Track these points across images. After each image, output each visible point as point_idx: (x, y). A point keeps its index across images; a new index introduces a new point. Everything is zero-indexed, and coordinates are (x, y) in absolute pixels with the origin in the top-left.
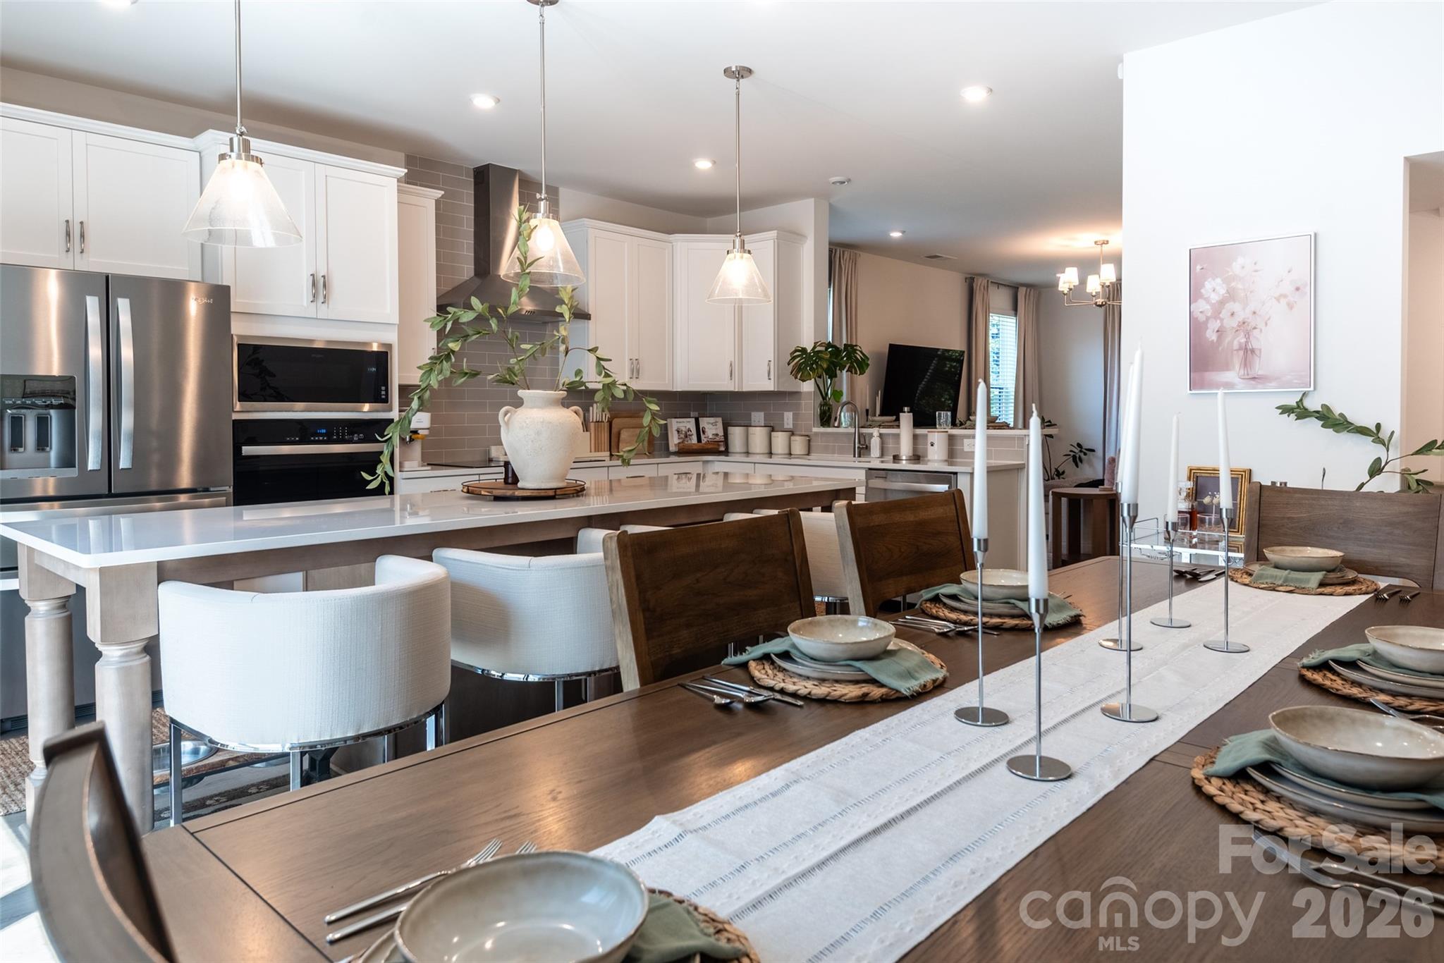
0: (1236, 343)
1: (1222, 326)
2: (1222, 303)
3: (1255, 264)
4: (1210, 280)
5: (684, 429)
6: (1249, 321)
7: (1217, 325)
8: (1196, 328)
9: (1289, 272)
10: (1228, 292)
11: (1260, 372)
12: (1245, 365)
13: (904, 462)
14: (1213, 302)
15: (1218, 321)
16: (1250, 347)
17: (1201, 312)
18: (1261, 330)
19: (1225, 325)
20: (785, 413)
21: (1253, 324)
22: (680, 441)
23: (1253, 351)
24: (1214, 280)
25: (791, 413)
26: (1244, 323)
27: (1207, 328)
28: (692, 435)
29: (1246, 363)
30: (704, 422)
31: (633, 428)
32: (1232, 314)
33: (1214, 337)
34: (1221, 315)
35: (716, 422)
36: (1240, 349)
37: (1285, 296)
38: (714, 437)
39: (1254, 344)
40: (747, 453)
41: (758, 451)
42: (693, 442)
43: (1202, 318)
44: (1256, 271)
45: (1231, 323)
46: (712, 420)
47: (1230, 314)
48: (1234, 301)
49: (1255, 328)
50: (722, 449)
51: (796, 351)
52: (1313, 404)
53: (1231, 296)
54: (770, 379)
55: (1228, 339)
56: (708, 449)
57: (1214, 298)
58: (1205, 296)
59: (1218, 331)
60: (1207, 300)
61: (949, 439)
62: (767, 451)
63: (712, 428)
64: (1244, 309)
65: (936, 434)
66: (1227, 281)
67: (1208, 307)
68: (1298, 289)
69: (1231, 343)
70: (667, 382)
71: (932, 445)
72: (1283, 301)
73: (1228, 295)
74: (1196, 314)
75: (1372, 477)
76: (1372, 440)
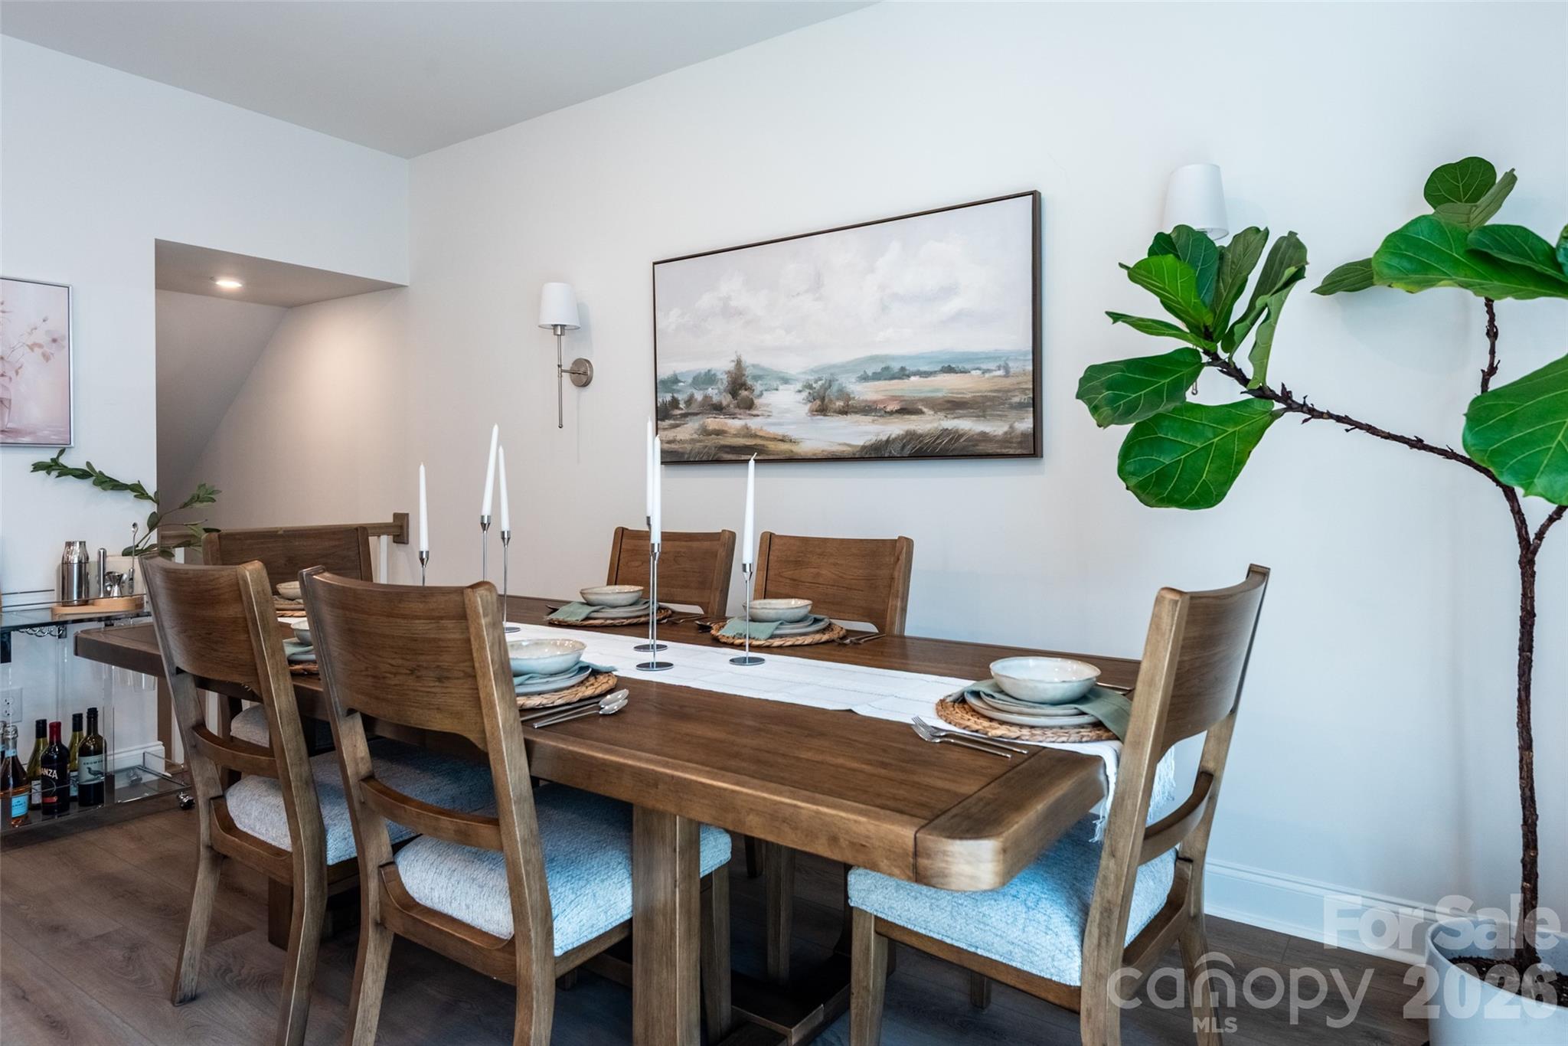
9: (45, 320)
11: (10, 425)
18: (13, 382)
37: (40, 346)
39: (10, 397)
49: (3, 375)
52: (72, 460)
68: (54, 340)
72: (36, 350)
75: (151, 530)
76: (135, 496)
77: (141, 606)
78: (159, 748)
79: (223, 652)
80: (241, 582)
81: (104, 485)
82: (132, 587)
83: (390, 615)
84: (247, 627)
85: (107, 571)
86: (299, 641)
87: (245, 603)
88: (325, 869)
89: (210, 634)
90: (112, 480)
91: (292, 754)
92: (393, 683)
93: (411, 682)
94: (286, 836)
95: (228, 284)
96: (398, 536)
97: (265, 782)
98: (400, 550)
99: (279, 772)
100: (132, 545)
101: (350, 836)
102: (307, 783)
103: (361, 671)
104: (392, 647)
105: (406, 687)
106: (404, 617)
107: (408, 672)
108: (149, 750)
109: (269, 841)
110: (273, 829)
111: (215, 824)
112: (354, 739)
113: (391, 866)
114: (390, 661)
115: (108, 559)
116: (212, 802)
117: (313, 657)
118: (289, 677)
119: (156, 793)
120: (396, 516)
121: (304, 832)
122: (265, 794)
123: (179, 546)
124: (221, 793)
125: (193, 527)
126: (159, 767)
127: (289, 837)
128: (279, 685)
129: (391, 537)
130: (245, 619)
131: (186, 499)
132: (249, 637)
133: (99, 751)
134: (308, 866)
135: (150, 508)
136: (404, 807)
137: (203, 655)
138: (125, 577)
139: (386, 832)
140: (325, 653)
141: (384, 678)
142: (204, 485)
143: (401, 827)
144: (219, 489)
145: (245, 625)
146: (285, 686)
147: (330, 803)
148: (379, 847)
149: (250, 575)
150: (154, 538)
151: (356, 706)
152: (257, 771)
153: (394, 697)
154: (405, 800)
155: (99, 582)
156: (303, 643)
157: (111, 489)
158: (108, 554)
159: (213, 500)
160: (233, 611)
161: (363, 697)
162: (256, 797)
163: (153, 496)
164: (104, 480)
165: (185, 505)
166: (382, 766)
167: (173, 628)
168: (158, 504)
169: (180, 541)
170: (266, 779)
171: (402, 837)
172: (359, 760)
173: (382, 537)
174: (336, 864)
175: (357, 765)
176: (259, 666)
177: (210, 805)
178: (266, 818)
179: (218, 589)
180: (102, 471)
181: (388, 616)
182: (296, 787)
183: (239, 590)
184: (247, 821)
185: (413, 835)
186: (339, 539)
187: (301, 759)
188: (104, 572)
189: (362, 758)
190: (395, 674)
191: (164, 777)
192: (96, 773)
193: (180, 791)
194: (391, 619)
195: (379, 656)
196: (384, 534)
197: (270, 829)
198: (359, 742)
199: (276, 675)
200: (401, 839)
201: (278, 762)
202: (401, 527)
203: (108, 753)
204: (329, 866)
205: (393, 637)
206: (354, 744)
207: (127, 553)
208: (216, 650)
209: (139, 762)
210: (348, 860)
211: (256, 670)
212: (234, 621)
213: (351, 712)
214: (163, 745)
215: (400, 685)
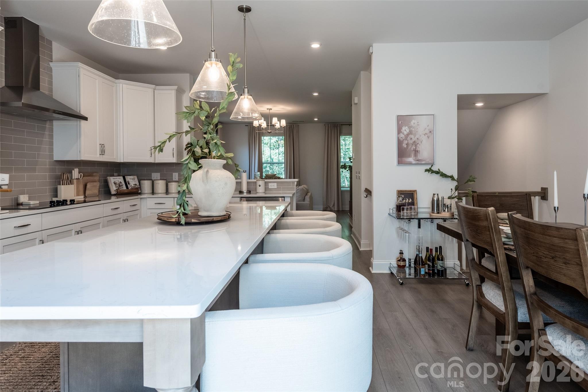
0: (412, 148)
1: (408, 142)
2: (408, 135)
3: (418, 123)
4: (404, 127)
5: (118, 182)
6: (416, 141)
7: (406, 142)
8: (400, 143)
9: (428, 126)
10: (410, 131)
11: (420, 158)
12: (415, 156)
13: (245, 194)
14: (405, 134)
15: (407, 141)
16: (416, 150)
17: (401, 137)
18: (420, 145)
19: (409, 142)
20: (173, 173)
21: (417, 143)
22: (117, 188)
23: (417, 151)
24: (405, 127)
25: (177, 173)
26: (415, 142)
27: (403, 143)
28: (123, 185)
29: (416, 155)
30: (128, 178)
31: (92, 182)
32: (411, 139)
33: (405, 146)
34: (408, 139)
35: (134, 178)
36: (413, 150)
37: (427, 134)
38: (134, 186)
39: (418, 149)
40: (153, 193)
41: (173, 192)
42: (124, 189)
43: (401, 139)
44: (418, 125)
45: (411, 142)
46: (132, 177)
47: (410, 139)
48: (412, 135)
49: (418, 144)
50: (140, 192)
51: (188, 144)
52: (435, 168)
53: (410, 133)
54: (174, 157)
55: (410, 147)
56: (133, 192)
57: (405, 133)
58: (403, 132)
59: (407, 144)
60: (403, 133)
61: (265, 183)
62: (151, 191)
63: (133, 181)
64: (415, 137)
65: (261, 181)
66: (410, 127)
67: (404, 136)
68: (430, 132)
69: (411, 148)
70: (115, 157)
71: (260, 186)
72: (426, 135)
73: (409, 132)
74: (400, 138)
75: (456, 191)
76: (451, 180)
77: (453, 216)
78: (458, 263)
79: (481, 237)
80: (487, 214)
81: (443, 176)
82: (451, 209)
83: (543, 234)
84: (489, 230)
85: (444, 203)
86: (506, 237)
87: (489, 222)
88: (517, 323)
89: (477, 230)
90: (445, 174)
91: (505, 277)
92: (545, 260)
93: (552, 261)
94: (503, 306)
95: (479, 104)
96: (543, 197)
97: (495, 285)
98: (544, 203)
99: (501, 283)
100: (451, 195)
101: (526, 314)
102: (510, 289)
103: (532, 253)
104: (544, 247)
105: (549, 263)
106: (549, 236)
107: (551, 257)
108: (455, 263)
109: (497, 306)
110: (498, 302)
111: (478, 294)
112: (528, 278)
113: (543, 331)
114: (543, 252)
115: (444, 199)
116: (478, 286)
117: (512, 243)
118: (503, 249)
119: (458, 278)
120: (542, 189)
121: (509, 307)
122: (495, 288)
123: (464, 197)
124: (480, 284)
125: (468, 190)
126: (458, 269)
127: (504, 307)
128: (500, 252)
129: (540, 197)
130: (489, 227)
131: (466, 181)
132: (490, 233)
133: (442, 260)
134: (511, 319)
135: (455, 184)
136: (549, 310)
137: (475, 237)
138: (449, 205)
139: (541, 317)
140: (517, 243)
141: (541, 258)
142: (472, 176)
143: (548, 317)
144: (476, 177)
145: (488, 229)
146: (502, 253)
147: (519, 299)
148: (539, 322)
149: (490, 212)
150: (456, 194)
151: (529, 266)
152: (492, 280)
153: (545, 266)
154: (550, 307)
155: (442, 207)
156: (507, 237)
157: (445, 177)
158: (444, 198)
159: (474, 181)
160: (485, 223)
161: (532, 263)
162: (492, 289)
163: (456, 180)
164: (443, 174)
165: (466, 183)
166: (539, 291)
167: (466, 226)
168: (458, 183)
169: (465, 195)
170: (495, 284)
171: (547, 321)
172: (530, 286)
173: (536, 197)
174: (521, 322)
175: (530, 288)
176: (493, 244)
177: (477, 287)
178: (496, 297)
179: (480, 216)
180: (443, 172)
181: (542, 235)
182: (507, 290)
183: (487, 217)
184: (489, 296)
185: (552, 322)
186: (520, 198)
187: (508, 280)
188: (443, 203)
189: (532, 286)
190: (546, 257)
191: (460, 273)
192: (442, 267)
193: (465, 279)
194: (544, 236)
195: (539, 249)
196: (537, 196)
197: (497, 302)
198: (530, 279)
199: (499, 248)
200: (547, 322)
201: (500, 279)
202: (545, 193)
203: (445, 261)
204: (518, 322)
205: (545, 243)
206: (528, 280)
207: (449, 198)
208: (479, 236)
209: (452, 266)
210: (526, 322)
211: (492, 245)
212: (485, 227)
213: (527, 268)
214: (460, 262)
215: (548, 262)
